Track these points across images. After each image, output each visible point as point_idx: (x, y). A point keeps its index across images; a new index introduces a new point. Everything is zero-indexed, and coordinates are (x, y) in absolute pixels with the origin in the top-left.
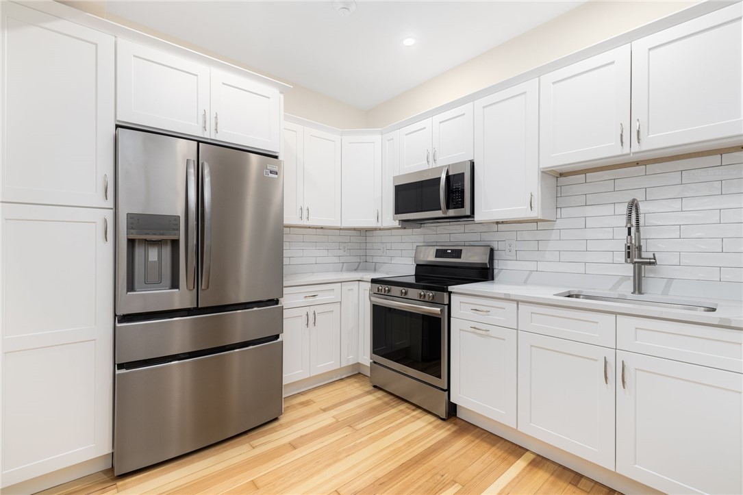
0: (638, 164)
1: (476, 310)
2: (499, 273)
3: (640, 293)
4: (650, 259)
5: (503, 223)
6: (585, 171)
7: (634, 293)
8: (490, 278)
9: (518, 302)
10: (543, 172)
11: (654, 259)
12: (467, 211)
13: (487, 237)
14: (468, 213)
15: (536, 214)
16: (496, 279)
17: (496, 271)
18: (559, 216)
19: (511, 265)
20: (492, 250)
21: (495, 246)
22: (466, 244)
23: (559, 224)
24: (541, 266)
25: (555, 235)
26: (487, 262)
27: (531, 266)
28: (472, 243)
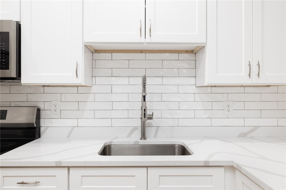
0: (141, 52)
1: (22, 183)
2: (45, 130)
3: (145, 139)
4: (150, 115)
5: (48, 86)
6: (112, 51)
7: (141, 139)
8: (37, 136)
9: (69, 168)
10: (85, 46)
11: (152, 115)
12: (12, 72)
13: (33, 98)
14: (14, 75)
15: (80, 81)
16: (42, 136)
17: (42, 129)
18: (94, 83)
19: (56, 123)
20: (39, 110)
21: (41, 106)
22: (12, 104)
23: (94, 89)
24: (81, 122)
25: (91, 97)
26: (34, 122)
27: (73, 123)
28: (18, 104)
